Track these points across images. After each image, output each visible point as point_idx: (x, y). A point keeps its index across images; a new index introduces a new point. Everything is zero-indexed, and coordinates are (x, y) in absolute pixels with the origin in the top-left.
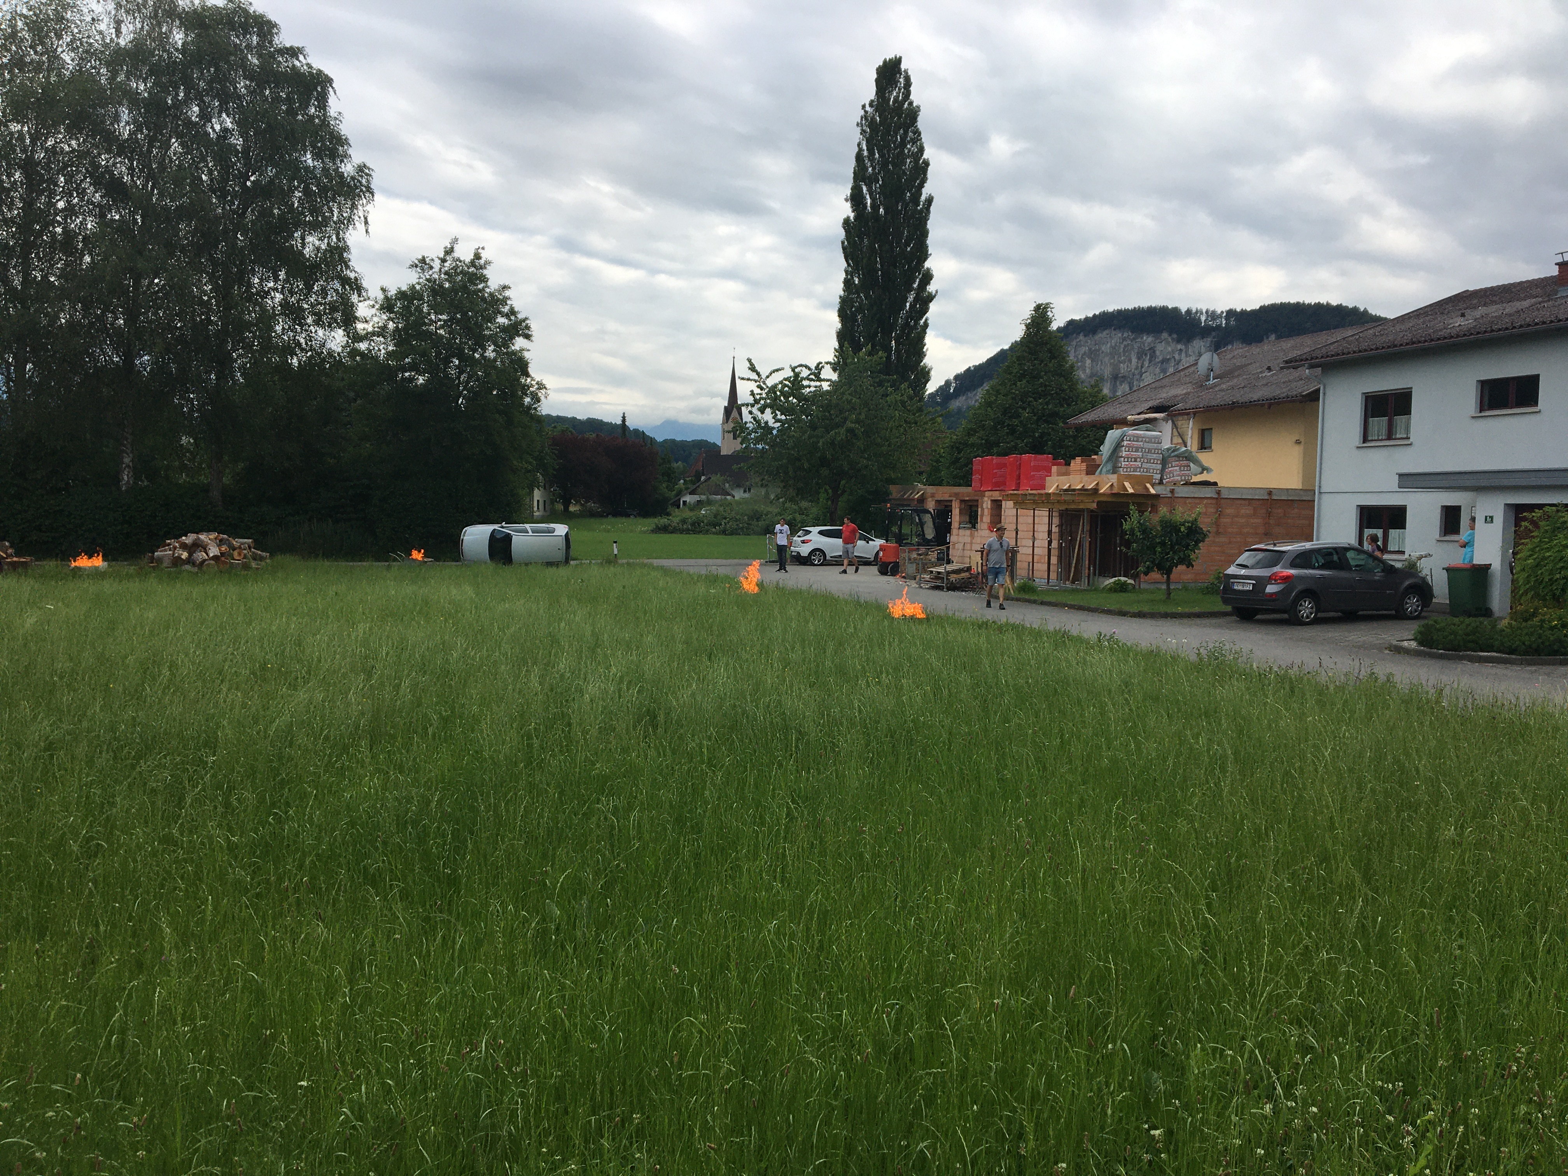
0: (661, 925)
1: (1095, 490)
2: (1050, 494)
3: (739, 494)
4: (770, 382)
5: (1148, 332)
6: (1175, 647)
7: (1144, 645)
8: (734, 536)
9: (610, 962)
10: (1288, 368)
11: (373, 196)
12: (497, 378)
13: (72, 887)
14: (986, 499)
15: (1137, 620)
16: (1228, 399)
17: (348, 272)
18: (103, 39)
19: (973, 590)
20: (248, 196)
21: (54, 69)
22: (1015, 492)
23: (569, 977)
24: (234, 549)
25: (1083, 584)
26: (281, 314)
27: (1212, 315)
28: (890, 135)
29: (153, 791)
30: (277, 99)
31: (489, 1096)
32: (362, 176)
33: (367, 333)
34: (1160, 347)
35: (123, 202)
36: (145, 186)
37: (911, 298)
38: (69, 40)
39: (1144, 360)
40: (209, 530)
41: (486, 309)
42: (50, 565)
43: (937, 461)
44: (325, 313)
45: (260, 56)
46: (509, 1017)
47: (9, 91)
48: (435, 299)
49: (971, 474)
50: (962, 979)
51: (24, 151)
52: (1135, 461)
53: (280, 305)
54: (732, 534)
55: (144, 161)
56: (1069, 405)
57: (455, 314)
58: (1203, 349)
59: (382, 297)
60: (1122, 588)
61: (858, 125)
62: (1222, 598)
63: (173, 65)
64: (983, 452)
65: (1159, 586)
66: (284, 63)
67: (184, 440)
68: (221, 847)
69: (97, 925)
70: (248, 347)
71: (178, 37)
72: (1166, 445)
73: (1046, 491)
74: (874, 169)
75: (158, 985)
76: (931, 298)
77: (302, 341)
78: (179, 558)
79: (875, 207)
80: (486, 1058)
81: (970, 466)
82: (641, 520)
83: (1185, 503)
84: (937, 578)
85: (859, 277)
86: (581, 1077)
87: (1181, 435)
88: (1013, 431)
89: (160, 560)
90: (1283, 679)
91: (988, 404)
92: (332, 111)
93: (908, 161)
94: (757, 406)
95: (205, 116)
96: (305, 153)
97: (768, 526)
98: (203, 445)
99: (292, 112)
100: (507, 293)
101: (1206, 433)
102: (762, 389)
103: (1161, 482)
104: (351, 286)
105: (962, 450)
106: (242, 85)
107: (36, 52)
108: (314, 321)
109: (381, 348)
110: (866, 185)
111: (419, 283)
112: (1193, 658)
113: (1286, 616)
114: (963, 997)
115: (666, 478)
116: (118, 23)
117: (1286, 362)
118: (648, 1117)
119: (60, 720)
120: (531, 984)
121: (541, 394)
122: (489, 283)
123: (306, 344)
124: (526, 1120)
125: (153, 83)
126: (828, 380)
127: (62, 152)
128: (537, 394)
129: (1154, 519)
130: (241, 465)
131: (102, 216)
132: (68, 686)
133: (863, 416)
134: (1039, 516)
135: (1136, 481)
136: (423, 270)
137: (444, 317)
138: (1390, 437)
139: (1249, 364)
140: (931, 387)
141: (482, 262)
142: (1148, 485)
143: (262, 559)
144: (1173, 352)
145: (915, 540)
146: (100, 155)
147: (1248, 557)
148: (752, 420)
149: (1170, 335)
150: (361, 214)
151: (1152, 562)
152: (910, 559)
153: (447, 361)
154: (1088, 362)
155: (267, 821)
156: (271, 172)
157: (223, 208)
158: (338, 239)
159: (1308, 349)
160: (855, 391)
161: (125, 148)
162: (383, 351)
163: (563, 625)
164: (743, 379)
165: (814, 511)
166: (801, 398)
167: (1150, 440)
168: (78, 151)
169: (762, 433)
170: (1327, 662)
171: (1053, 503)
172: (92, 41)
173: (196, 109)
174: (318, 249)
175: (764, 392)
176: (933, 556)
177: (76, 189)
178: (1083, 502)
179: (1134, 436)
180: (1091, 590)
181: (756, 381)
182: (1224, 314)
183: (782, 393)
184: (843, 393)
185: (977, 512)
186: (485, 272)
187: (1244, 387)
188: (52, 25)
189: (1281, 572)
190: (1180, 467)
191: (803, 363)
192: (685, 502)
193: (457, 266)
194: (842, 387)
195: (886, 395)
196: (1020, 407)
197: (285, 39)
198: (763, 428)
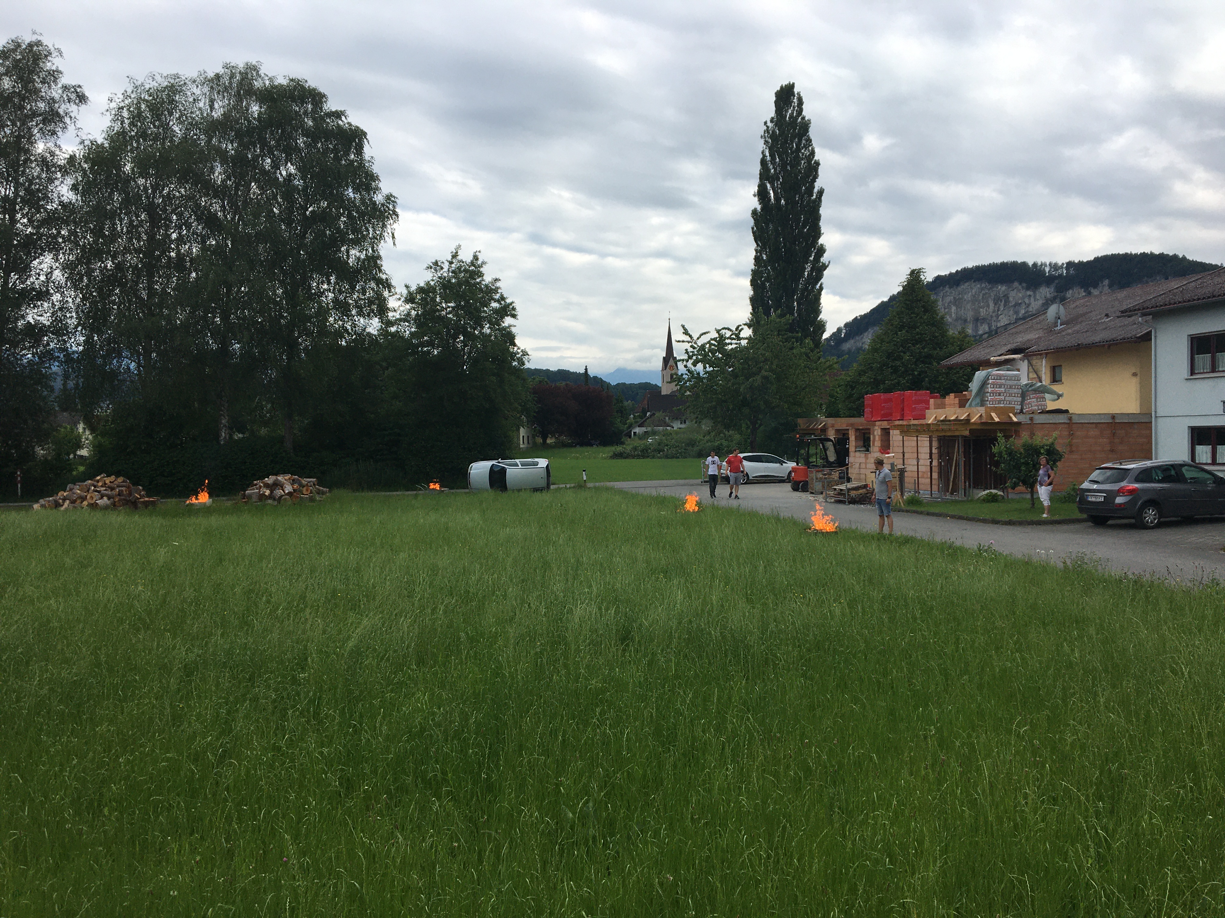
1: (967, 421)
2: (929, 424)
3: (677, 425)
4: (700, 343)
5: (1002, 283)
6: (1043, 557)
7: (1017, 554)
8: (674, 459)
10: (1123, 316)
11: (398, 217)
12: (492, 349)
14: (876, 428)
15: (1008, 527)
16: (1073, 341)
17: (381, 274)
18: (202, 114)
20: (308, 222)
21: (168, 137)
22: (901, 422)
24: (303, 487)
25: (961, 496)
26: (333, 308)
27: (1055, 267)
28: (788, 143)
30: (326, 150)
32: (389, 203)
33: (396, 320)
34: (1012, 294)
35: (217, 232)
36: (233, 219)
37: (808, 267)
38: (177, 116)
39: (1000, 305)
40: (284, 473)
41: (482, 298)
42: (172, 502)
43: (835, 398)
44: (365, 307)
45: (314, 119)
47: (136, 155)
48: (445, 292)
49: (864, 407)
51: (148, 197)
52: (999, 395)
53: (332, 302)
54: (673, 457)
55: (232, 201)
56: (941, 348)
57: (461, 302)
58: (1048, 294)
59: (406, 291)
60: (993, 499)
61: (762, 137)
62: (1079, 508)
63: (250, 131)
64: (872, 388)
65: (1024, 496)
66: (331, 123)
70: (309, 334)
71: (255, 109)
72: (1024, 381)
73: (927, 422)
74: (775, 170)
76: (825, 267)
77: (349, 327)
78: (264, 494)
79: (777, 199)
81: (862, 401)
82: (601, 449)
83: (1043, 429)
84: (839, 494)
85: (766, 254)
87: (1036, 373)
88: (895, 370)
89: (250, 497)
91: (875, 348)
92: (367, 157)
93: (803, 162)
94: (691, 361)
95: (276, 166)
96: (347, 188)
97: (701, 450)
98: (279, 408)
99: (337, 159)
100: (498, 284)
101: (1057, 370)
102: (694, 348)
103: (1021, 412)
104: (383, 285)
105: (855, 388)
106: (301, 142)
107: (155, 126)
108: (357, 312)
109: (406, 330)
110: (769, 183)
111: (433, 280)
112: (1060, 566)
113: (1133, 521)
115: (620, 415)
116: (212, 102)
117: (1122, 312)
121: (525, 357)
122: (484, 278)
123: (352, 329)
125: (238, 144)
126: (746, 337)
127: (174, 198)
128: (522, 359)
129: (1017, 444)
130: (306, 421)
131: (203, 242)
133: (774, 366)
134: (921, 441)
135: (1000, 411)
136: (436, 270)
137: (452, 305)
138: (1213, 370)
139: (1087, 313)
140: (826, 334)
141: (479, 262)
142: (1011, 415)
143: (323, 493)
144: (1023, 298)
145: (820, 463)
146: (201, 197)
147: (1099, 474)
148: (687, 372)
149: (1020, 284)
150: (389, 231)
151: (1018, 479)
152: (817, 479)
153: (455, 338)
154: (954, 308)
156: (324, 203)
157: (290, 233)
158: (373, 251)
159: (1139, 301)
160: (768, 346)
161: (219, 192)
162: (408, 332)
165: (738, 440)
166: (724, 353)
167: (1011, 378)
168: (185, 196)
169: (696, 383)
171: (933, 431)
172: (194, 116)
173: (269, 161)
174: (359, 259)
175: (695, 350)
176: (835, 475)
177: (184, 224)
178: (957, 430)
179: (997, 375)
180: (968, 501)
181: (689, 342)
182: (1065, 265)
183: (710, 350)
184: (758, 349)
185: (869, 438)
186: (481, 269)
187: (1087, 331)
188: (166, 105)
189: (1128, 486)
190: (1037, 398)
191: (726, 327)
192: (635, 433)
193: (461, 266)
194: (757, 344)
195: (792, 348)
196: (902, 351)
197: (331, 105)
198: (696, 378)
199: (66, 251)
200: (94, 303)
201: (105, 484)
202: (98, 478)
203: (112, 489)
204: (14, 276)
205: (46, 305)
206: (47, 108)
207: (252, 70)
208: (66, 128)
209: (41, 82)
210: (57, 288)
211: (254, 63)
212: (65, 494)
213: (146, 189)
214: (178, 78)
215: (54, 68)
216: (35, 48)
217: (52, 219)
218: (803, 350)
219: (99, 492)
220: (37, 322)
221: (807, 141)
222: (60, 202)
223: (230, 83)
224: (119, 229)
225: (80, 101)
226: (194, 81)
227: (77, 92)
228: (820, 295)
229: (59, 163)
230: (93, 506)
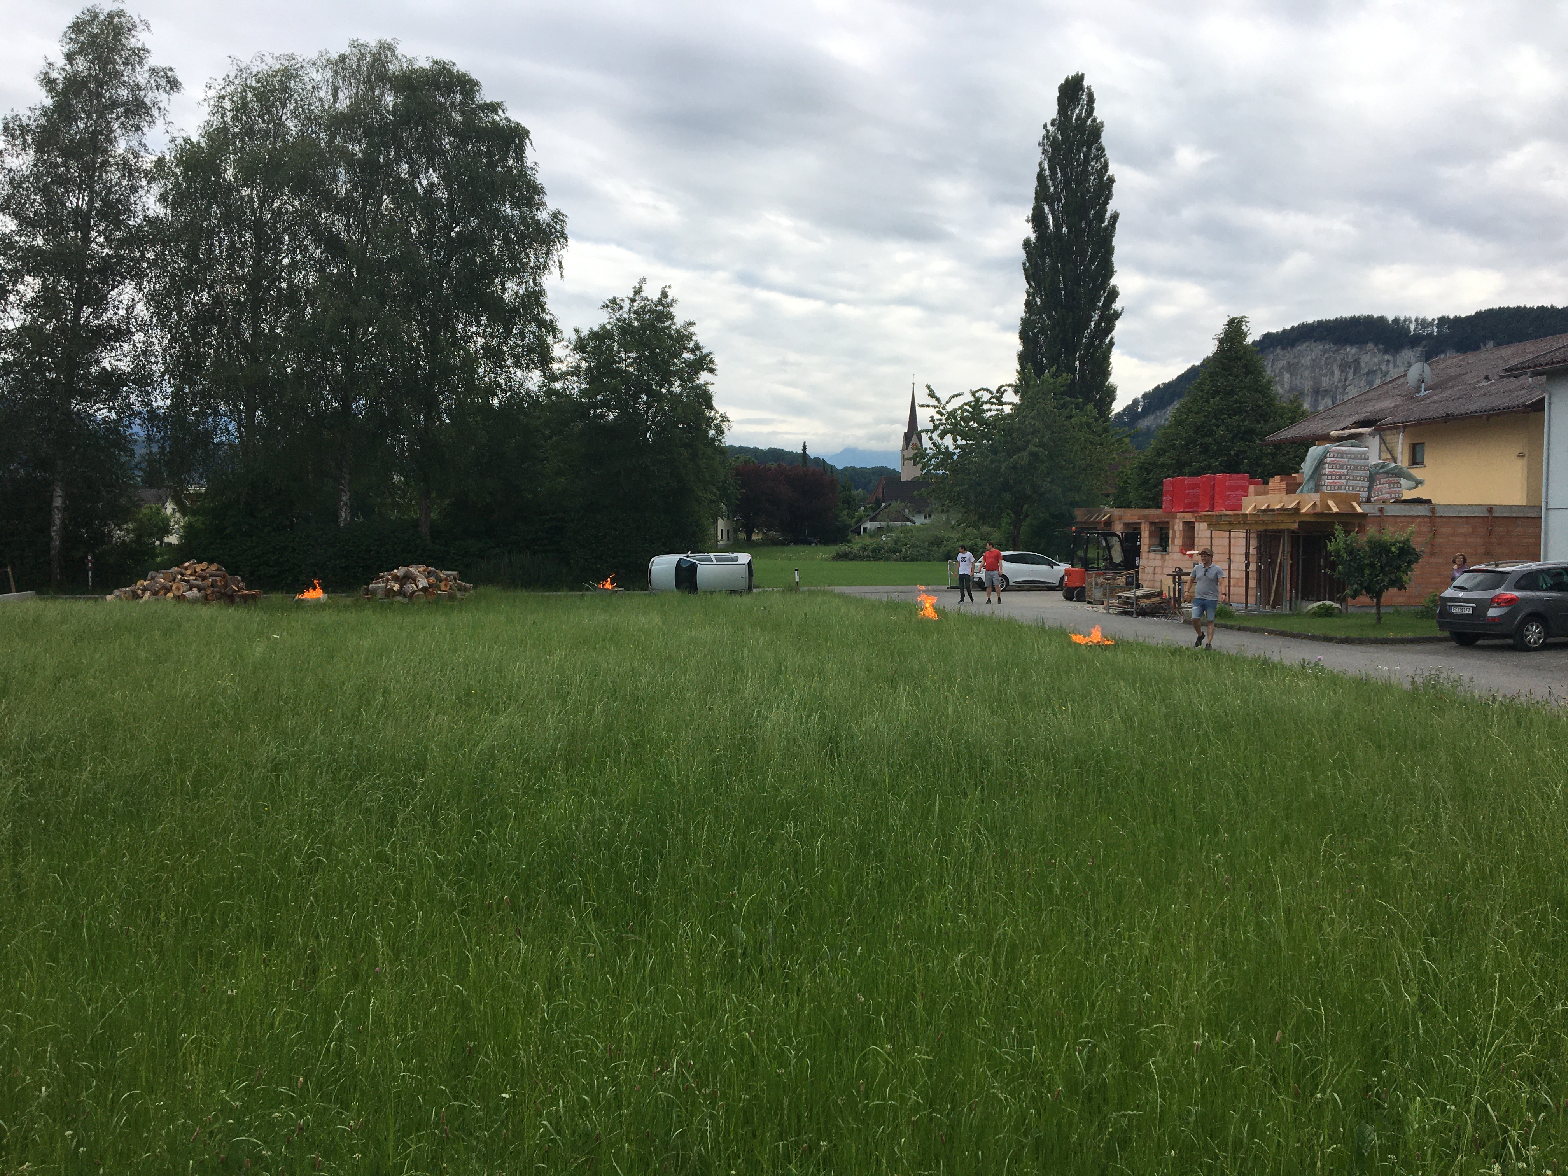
0: (845, 952)
1: (1297, 510)
2: (1247, 515)
3: (920, 520)
4: (949, 408)
5: (1352, 343)
6: (1386, 675)
7: (1352, 672)
8: (915, 563)
9: (796, 989)
10: (1510, 376)
11: (566, 241)
12: (683, 412)
13: (296, 901)
14: (1177, 521)
15: (1345, 646)
16: (1440, 410)
17: (544, 315)
18: (322, 106)
19: (1165, 615)
20: (454, 247)
21: (279, 135)
22: (1210, 513)
23: (755, 1002)
24: (441, 581)
25: (1286, 610)
26: (483, 357)
27: (1423, 323)
28: (1073, 153)
29: (368, 810)
30: (479, 153)
31: (679, 1116)
32: (556, 223)
33: (562, 373)
34: (1365, 359)
35: (341, 257)
36: (360, 241)
37: (1096, 316)
38: (292, 108)
39: (1348, 373)
40: (418, 563)
41: (672, 346)
42: (276, 597)
43: (1125, 482)
44: (523, 355)
45: (463, 113)
46: (698, 1038)
47: (240, 158)
48: (625, 339)
49: (1162, 495)
50: (1159, 1018)
51: (253, 212)
52: (1340, 478)
53: (482, 349)
54: (912, 560)
55: (359, 217)
56: (1266, 421)
57: (644, 351)
58: (1413, 360)
59: (576, 337)
60: (1327, 612)
61: (1039, 144)
62: (1438, 622)
63: (384, 126)
64: (1174, 472)
65: (1368, 610)
66: (485, 119)
67: (396, 478)
68: (430, 865)
69: (317, 937)
70: (453, 389)
71: (389, 100)
72: (1374, 460)
73: (1243, 512)
74: (1056, 188)
75: (373, 995)
76: (1117, 315)
77: (502, 382)
78: (391, 589)
79: (1057, 226)
80: (677, 1077)
81: (1160, 487)
82: (822, 548)
83: (1396, 523)
84: (1125, 603)
85: (1040, 298)
86: (768, 1101)
87: (1390, 451)
88: (1205, 449)
89: (374, 592)
90: (1507, 708)
91: (1179, 422)
92: (529, 163)
93: (1092, 178)
94: (937, 432)
95: (414, 173)
96: (504, 202)
97: (949, 552)
98: (412, 483)
99: (492, 165)
100: (692, 329)
101: (1418, 447)
102: (942, 414)
103: (1368, 501)
104: (546, 328)
105: (1152, 470)
106: (446, 141)
107: (264, 121)
108: (513, 363)
109: (575, 386)
110: (1047, 204)
111: (609, 323)
112: (1407, 686)
113: (1511, 641)
114: (1159, 1037)
115: (846, 506)
116: (336, 90)
117: (1506, 370)
118: (835, 1145)
119: (285, 743)
120: (719, 1007)
121: (725, 426)
122: (675, 320)
123: (506, 384)
124: (716, 1141)
125: (367, 144)
126: (1010, 404)
127: (286, 212)
128: (721, 426)
129: (1361, 540)
130: (447, 501)
131: (322, 270)
132: (292, 710)
133: (1046, 440)
134: (1235, 538)
135: (1340, 499)
136: (613, 310)
137: (633, 355)
139: (1463, 374)
140: (1118, 407)
141: (669, 300)
142: (1355, 504)
143: (466, 590)
144: (1380, 363)
145: (1102, 564)
146: (320, 212)
147: (1469, 578)
148: (932, 446)
149: (1376, 345)
150: (556, 259)
151: (1361, 585)
152: (1096, 584)
153: (637, 398)
154: (1287, 376)
155: (471, 841)
156: (474, 222)
157: (430, 259)
158: (535, 284)
159: (1530, 356)
160: (1038, 414)
161: (342, 206)
162: (577, 389)
163: (746, 651)
164: (922, 406)
165: (996, 536)
166: (981, 422)
167: (1355, 456)
168: (302, 211)
169: (942, 459)
170: (1557, 690)
171: (1251, 524)
172: (312, 108)
173: (406, 166)
174: (517, 294)
175: (943, 418)
176: (1122, 581)
177: (299, 247)
178: (1282, 522)
179: (1338, 452)
180: (1293, 615)
181: (935, 407)
182: (1436, 322)
183: (962, 418)
184: (1026, 416)
185: (1168, 534)
186: (672, 310)
187: (1458, 399)
188: (277, 94)
189: (1505, 595)
190: (1390, 484)
191: (984, 387)
192: (865, 529)
193: (646, 306)
194: (1024, 410)
195: (1070, 417)
196: (1214, 425)
197: (485, 96)
198: (943, 453)
199: (151, 278)
200: (186, 346)
201: (196, 572)
202: (187, 564)
203: (204, 578)
204: (87, 311)
205: (126, 346)
206: (130, 96)
207: (386, 48)
208: (154, 122)
209: (123, 63)
210: (140, 325)
211: (389, 40)
212: (146, 583)
213: (251, 200)
214: (294, 59)
215: (139, 45)
216: (117, 19)
217: (135, 239)
218: (1084, 419)
219: (187, 581)
220: (115, 369)
221: (1098, 150)
222: (145, 216)
223: (359, 66)
224: (217, 251)
225: (172, 88)
226: (314, 64)
227: (168, 77)
228: (1110, 352)
229: (144, 167)
230: (180, 598)
